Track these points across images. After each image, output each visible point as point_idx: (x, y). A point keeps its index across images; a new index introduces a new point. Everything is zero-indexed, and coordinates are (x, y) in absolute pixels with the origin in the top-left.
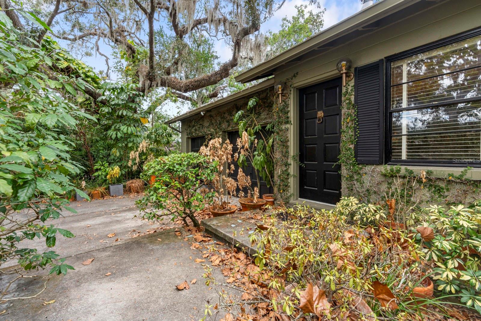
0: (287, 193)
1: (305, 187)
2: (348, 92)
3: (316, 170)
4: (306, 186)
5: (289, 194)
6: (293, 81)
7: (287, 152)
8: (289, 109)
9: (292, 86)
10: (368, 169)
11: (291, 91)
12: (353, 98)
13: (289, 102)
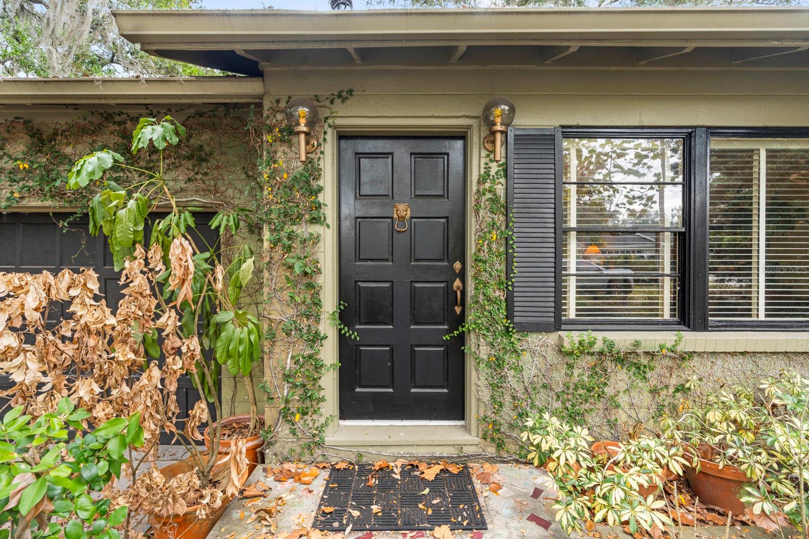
0: (315, 417)
1: (358, 390)
2: (489, 175)
3: (387, 346)
4: (360, 387)
5: (322, 420)
6: (334, 107)
7: (317, 304)
8: (321, 183)
9: (330, 121)
10: (534, 339)
11: (325, 133)
12: (500, 190)
13: (321, 162)
